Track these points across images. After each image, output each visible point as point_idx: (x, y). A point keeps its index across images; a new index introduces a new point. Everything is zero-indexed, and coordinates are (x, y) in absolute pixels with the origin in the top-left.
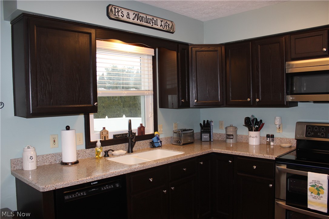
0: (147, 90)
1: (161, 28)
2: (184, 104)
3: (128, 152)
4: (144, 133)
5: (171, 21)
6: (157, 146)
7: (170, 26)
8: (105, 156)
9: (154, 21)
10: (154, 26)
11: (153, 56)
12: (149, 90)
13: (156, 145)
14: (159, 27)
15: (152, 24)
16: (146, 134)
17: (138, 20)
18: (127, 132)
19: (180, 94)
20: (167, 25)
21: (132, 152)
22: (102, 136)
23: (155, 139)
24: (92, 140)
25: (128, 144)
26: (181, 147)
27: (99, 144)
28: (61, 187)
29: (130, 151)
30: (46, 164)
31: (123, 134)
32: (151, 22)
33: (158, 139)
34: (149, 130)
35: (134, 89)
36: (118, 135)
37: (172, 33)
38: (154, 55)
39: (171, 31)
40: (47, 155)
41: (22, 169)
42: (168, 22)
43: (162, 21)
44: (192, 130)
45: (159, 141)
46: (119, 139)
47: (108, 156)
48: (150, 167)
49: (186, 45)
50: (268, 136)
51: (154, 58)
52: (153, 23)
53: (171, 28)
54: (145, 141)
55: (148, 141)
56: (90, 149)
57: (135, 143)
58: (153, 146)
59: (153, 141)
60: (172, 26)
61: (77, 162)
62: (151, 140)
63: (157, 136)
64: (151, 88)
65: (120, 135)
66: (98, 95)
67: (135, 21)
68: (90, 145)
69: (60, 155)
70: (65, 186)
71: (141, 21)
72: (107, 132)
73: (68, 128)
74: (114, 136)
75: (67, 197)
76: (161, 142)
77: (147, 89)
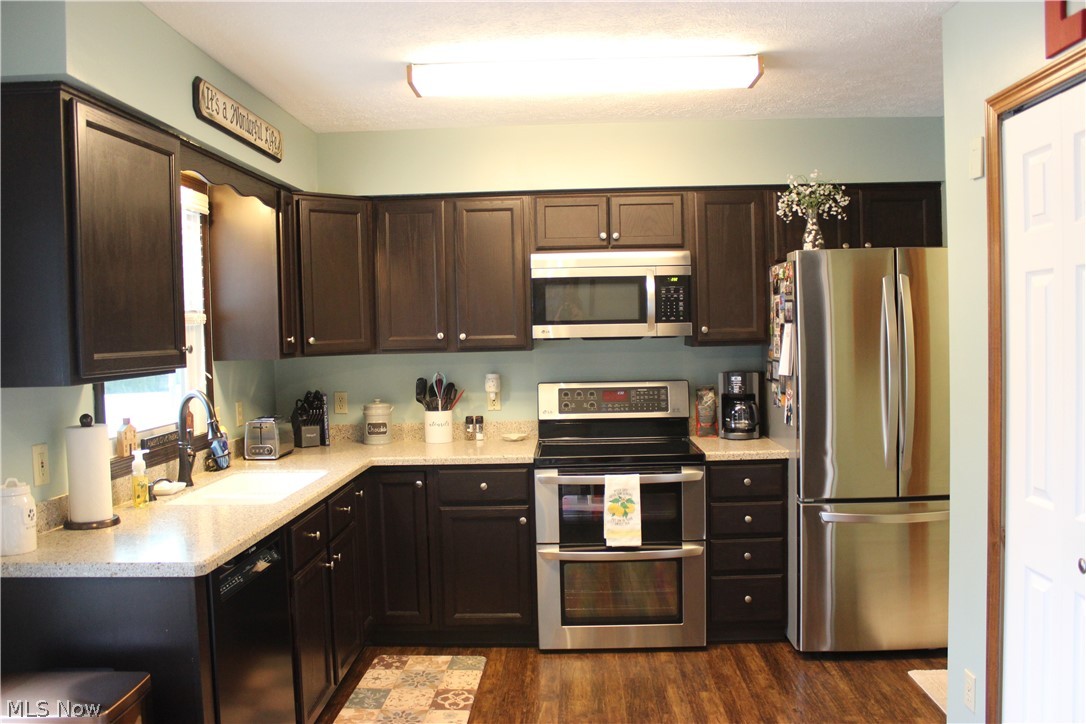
1: (267, 149)
3: (187, 486)
5: (279, 131)
7: (277, 144)
9: (256, 128)
10: (259, 142)
13: (223, 463)
14: (263, 144)
15: (255, 136)
17: (237, 124)
19: (284, 321)
20: (273, 138)
21: (191, 483)
23: (216, 447)
27: (140, 463)
29: (188, 481)
31: (159, 437)
32: (254, 131)
36: (152, 440)
38: (207, 212)
39: (279, 156)
42: (275, 133)
43: (267, 130)
50: (469, 420)
53: (279, 148)
59: (212, 454)
63: (224, 436)
65: (156, 438)
67: (235, 127)
71: (241, 128)
72: (134, 432)
73: (85, 420)
74: (145, 442)
76: (229, 454)
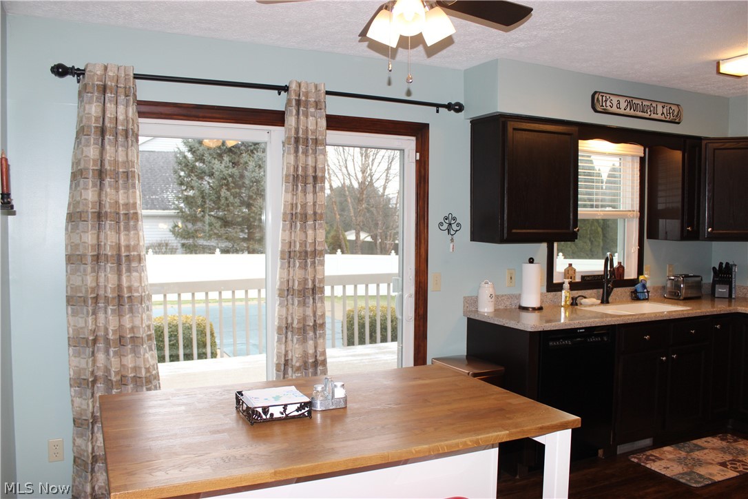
0: (630, 211)
1: (663, 118)
2: (691, 233)
3: (602, 302)
4: (623, 277)
5: (678, 105)
6: (642, 298)
7: (675, 113)
8: (572, 304)
9: (652, 109)
10: (653, 116)
11: (641, 158)
12: (634, 211)
13: (641, 296)
14: (659, 116)
15: (649, 113)
16: (626, 277)
17: (630, 109)
18: (603, 273)
19: (686, 217)
20: (671, 111)
21: (608, 302)
22: (567, 275)
23: (639, 287)
24: (556, 281)
25: (601, 290)
26: (681, 302)
27: (566, 286)
28: (549, 329)
29: (605, 301)
30: (500, 307)
31: (594, 276)
32: (649, 110)
33: (644, 286)
34: (631, 273)
35: (610, 209)
36: (588, 276)
37: (678, 123)
38: (642, 155)
39: (677, 121)
40: (502, 296)
41: (477, 311)
42: (673, 108)
43: (663, 107)
44: (699, 276)
45: (645, 291)
46: (589, 282)
47: (577, 305)
48: (647, 320)
49: (698, 139)
51: (642, 160)
52: (651, 111)
53: (677, 116)
54: (624, 288)
55: (628, 290)
56: (552, 293)
57: (612, 289)
58: (636, 297)
59: (636, 290)
60: (678, 113)
61: (540, 309)
62: (632, 289)
63: (643, 282)
64: (637, 207)
65: (591, 276)
66: (579, 217)
67: (628, 111)
68: (553, 287)
69: (519, 297)
70: (552, 329)
71: (634, 111)
72: (575, 270)
73: (531, 261)
74: (583, 277)
75: (551, 344)
76: (648, 292)
77: (630, 209)
